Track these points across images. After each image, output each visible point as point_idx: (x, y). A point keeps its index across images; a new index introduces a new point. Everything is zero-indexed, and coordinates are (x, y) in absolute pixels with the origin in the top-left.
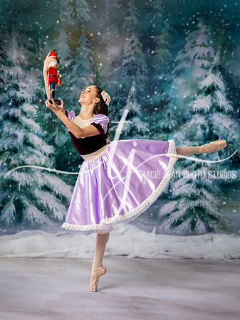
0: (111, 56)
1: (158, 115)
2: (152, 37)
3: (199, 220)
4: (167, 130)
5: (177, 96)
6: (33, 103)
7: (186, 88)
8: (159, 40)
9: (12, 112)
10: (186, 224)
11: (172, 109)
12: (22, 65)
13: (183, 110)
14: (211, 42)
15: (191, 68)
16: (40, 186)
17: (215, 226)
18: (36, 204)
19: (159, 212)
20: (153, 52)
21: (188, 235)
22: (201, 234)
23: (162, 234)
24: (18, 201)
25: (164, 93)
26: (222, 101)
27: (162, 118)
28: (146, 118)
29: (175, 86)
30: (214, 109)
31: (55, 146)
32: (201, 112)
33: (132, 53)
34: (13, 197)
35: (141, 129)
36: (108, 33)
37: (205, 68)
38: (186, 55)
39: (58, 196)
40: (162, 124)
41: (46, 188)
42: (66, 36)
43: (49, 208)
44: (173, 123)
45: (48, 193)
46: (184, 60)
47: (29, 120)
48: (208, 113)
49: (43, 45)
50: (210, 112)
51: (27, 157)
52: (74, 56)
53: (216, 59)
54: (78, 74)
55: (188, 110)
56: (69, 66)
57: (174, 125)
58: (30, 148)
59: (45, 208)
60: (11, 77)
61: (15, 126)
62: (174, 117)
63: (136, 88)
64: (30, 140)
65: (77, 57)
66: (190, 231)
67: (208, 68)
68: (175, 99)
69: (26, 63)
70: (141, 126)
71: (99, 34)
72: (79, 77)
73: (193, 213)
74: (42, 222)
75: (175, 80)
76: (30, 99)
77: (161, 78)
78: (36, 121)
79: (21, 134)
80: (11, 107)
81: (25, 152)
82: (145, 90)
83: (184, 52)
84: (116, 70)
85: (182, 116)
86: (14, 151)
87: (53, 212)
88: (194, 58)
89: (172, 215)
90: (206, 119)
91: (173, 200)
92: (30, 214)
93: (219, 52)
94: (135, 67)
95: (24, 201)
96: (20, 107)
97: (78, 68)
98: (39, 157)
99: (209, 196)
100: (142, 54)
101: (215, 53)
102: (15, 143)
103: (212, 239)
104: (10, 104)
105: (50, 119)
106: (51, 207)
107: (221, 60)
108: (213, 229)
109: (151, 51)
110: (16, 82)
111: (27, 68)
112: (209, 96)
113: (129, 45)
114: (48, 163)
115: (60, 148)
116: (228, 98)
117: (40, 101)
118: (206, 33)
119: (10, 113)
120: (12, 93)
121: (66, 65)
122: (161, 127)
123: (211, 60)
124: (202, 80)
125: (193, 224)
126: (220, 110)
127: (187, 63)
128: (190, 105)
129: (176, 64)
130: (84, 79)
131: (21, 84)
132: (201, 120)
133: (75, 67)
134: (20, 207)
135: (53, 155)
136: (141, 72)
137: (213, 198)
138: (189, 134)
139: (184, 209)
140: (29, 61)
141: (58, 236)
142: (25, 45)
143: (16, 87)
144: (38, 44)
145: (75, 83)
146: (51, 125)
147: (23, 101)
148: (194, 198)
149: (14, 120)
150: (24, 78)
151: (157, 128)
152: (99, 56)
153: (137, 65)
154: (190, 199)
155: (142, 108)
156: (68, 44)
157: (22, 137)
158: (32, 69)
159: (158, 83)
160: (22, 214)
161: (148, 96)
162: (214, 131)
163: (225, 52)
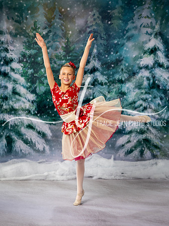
0: (78, 26)
1: (114, 70)
2: (109, 11)
3: (146, 149)
4: (121, 82)
5: (128, 55)
6: (20, 62)
7: (134, 50)
8: (114, 13)
9: (3, 69)
10: (136, 153)
11: (125, 65)
12: (10, 33)
13: (133, 66)
14: (153, 15)
15: (139, 34)
16: (25, 125)
17: (159, 154)
18: (22, 139)
19: (116, 143)
20: (109, 23)
21: (138, 160)
22: (148, 160)
23: (118, 160)
24: (8, 137)
25: (118, 54)
26: (162, 59)
27: (117, 72)
28: (105, 73)
29: (127, 48)
30: (156, 65)
31: (36, 94)
32: (147, 67)
33: (94, 24)
34: (5, 134)
35: (101, 81)
36: (76, 9)
37: (149, 34)
38: (135, 25)
39: (39, 133)
40: (117, 77)
41: (30, 127)
42: (44, 11)
43: (32, 142)
44: (125, 76)
45: (32, 131)
46: (133, 28)
47: (16, 75)
48: (152, 68)
49: (26, 18)
50: (154, 67)
51: (15, 103)
52: (50, 26)
53: (157, 27)
54: (53, 40)
55: (137, 66)
56: (46, 33)
57: (126, 77)
58: (17, 97)
59: (29, 141)
60: (2, 43)
61: (6, 80)
62: (126, 71)
63: (97, 50)
64: (18, 90)
65: (52, 27)
66: (140, 158)
67: (151, 34)
68: (127, 58)
69: (14, 31)
70: (101, 78)
71: (69, 9)
72: (54, 42)
73: (141, 144)
74: (27, 153)
75: (127, 43)
76: (17, 59)
77: (116, 42)
78: (22, 76)
79: (11, 85)
80: (3, 65)
81: (14, 99)
82: (104, 51)
83: (133, 23)
84: (82, 36)
85: (132, 70)
86: (5, 98)
87: (35, 145)
88: (141, 26)
89: (126, 145)
90: (150, 72)
91: (127, 134)
92: (18, 146)
93: (159, 22)
94: (96, 34)
95: (13, 137)
96: (9, 65)
97: (53, 35)
98: (24, 103)
99: (153, 131)
100: (101, 24)
101: (156, 23)
102: (6, 92)
103: (156, 164)
104: (2, 63)
105: (32, 74)
106: (33, 141)
107: (161, 28)
108: (157, 155)
109: (108, 22)
110: (6, 46)
111: (14, 36)
112: (152, 55)
113: (91, 18)
114: (32, 108)
115: (40, 96)
116: (167, 56)
117: (25, 60)
118: (149, 8)
119: (2, 70)
120: (3, 54)
121: (44, 33)
122: (117, 79)
123: (153, 28)
124: (147, 43)
125: (142, 152)
126: (161, 66)
127: (135, 30)
128: (138, 62)
129: (127, 31)
130: (58, 43)
131: (10, 48)
132: (146, 73)
133: (51, 35)
134: (10, 141)
135: (35, 101)
136: (101, 37)
137: (156, 132)
138: (137, 84)
139: (135, 141)
140: (16, 30)
141: (39, 163)
142: (12, 18)
143: (7, 50)
144: (22, 17)
145: (51, 46)
146: (33, 79)
147: (12, 60)
148: (142, 132)
149: (5, 75)
150: (12, 43)
151: (114, 79)
152: (69, 26)
153: (97, 32)
154: (139, 133)
155: (102, 65)
156: (46, 17)
157: (11, 88)
158: (18, 36)
159: (114, 46)
160: (12, 147)
161: (107, 56)
162: (156, 82)
163: (164, 22)
